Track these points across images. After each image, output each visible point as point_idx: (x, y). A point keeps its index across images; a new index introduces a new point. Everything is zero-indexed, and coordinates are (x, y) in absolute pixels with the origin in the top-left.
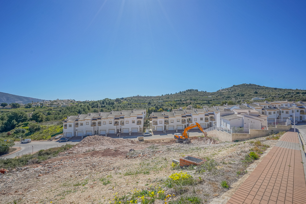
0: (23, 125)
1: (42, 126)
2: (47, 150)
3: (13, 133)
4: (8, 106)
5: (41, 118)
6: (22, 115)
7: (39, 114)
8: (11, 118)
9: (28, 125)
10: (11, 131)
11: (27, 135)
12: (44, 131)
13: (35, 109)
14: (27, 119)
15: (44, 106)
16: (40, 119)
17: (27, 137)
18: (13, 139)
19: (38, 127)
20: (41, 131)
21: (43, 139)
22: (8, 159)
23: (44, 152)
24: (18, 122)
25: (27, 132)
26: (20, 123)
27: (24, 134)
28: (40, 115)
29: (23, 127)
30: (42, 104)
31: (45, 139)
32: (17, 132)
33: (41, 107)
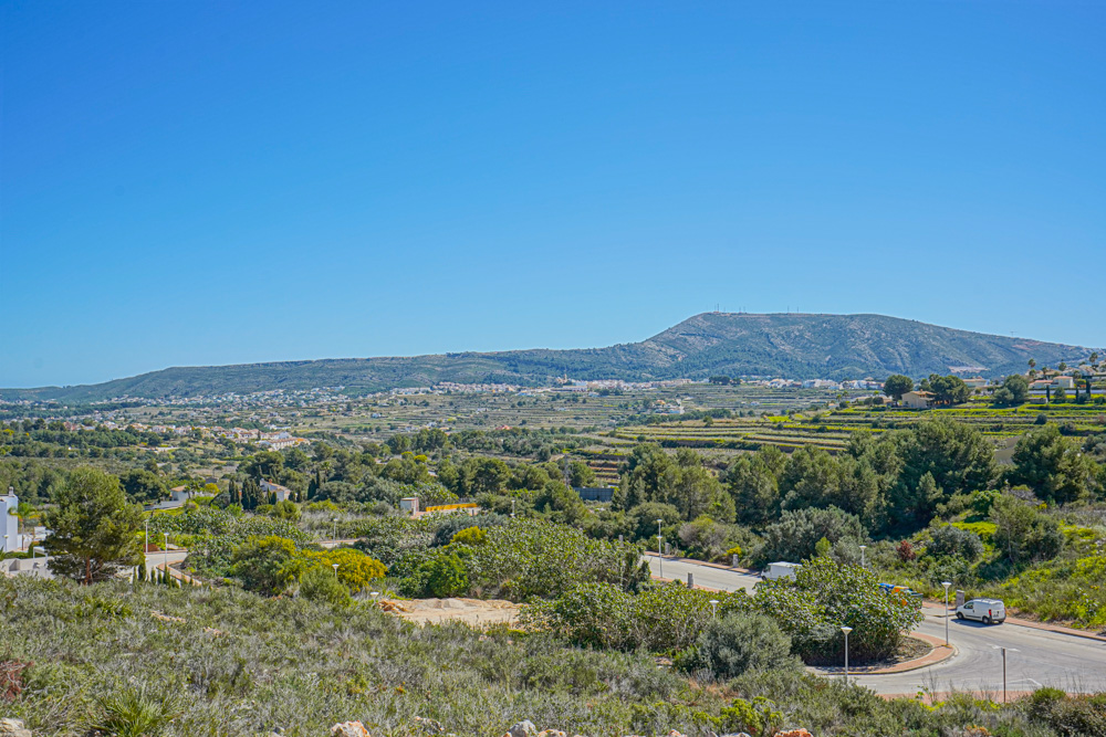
0: (969, 513)
1: (1067, 529)
2: (1082, 698)
3: (922, 549)
4: (916, 396)
5: (1070, 476)
6: (963, 447)
7: (1055, 445)
8: (915, 463)
9: (992, 511)
10: (917, 536)
11: (988, 574)
12: (1082, 563)
13: (1046, 414)
14: (988, 475)
15: (1095, 395)
16: (1061, 477)
17: (989, 587)
18: (920, 585)
19: (1043, 534)
20: (1061, 562)
21: (1074, 616)
22: (859, 692)
23: (1060, 709)
24: (949, 490)
25: (986, 554)
26: (958, 498)
27: (973, 566)
28: (1061, 451)
29: (968, 520)
30: (1085, 382)
31: (1087, 621)
32: (940, 549)
33: (1080, 400)
